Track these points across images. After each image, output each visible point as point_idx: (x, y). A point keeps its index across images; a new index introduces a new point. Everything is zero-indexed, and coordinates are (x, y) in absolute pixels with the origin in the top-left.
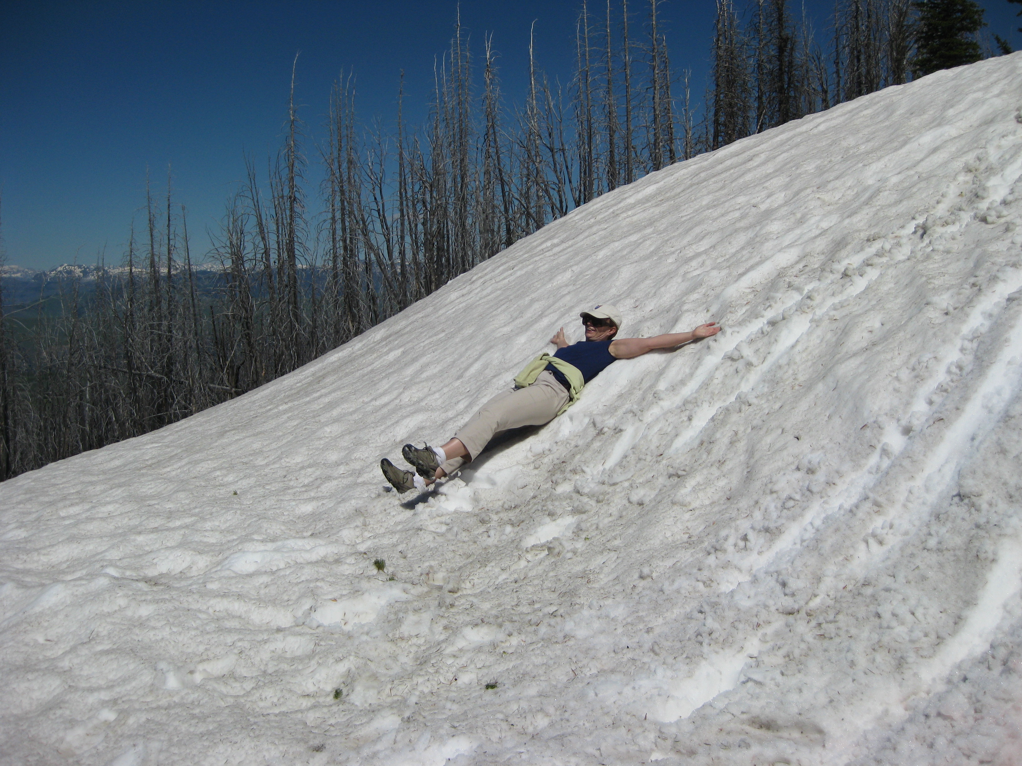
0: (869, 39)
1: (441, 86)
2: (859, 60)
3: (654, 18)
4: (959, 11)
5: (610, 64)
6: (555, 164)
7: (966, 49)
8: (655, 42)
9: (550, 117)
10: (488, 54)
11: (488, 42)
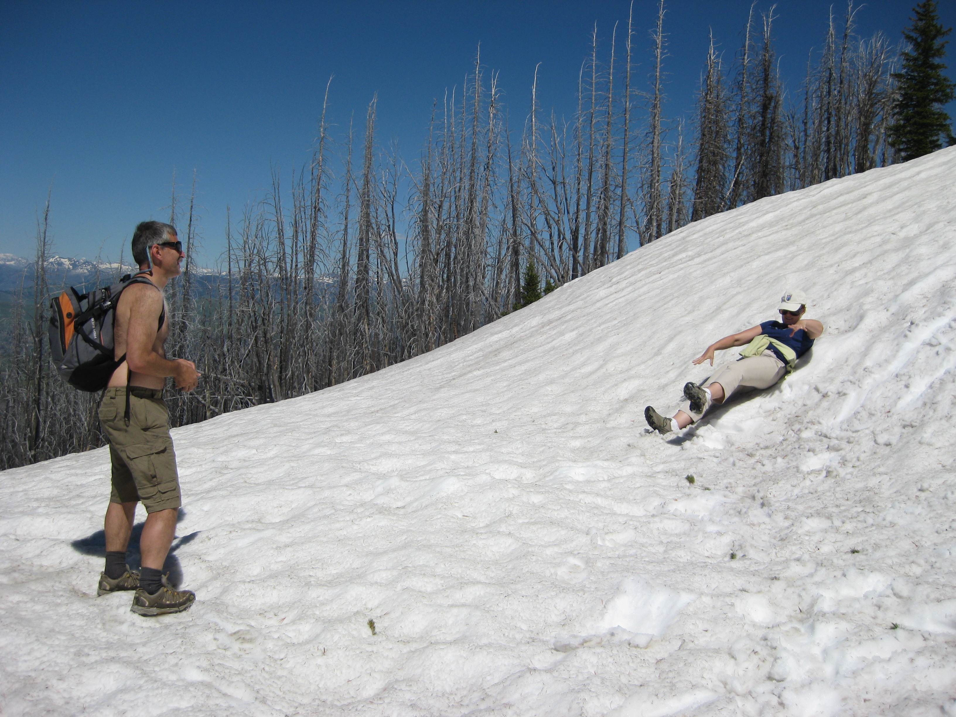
0: (840, 103)
1: (449, 117)
2: (829, 122)
3: (658, 70)
4: (933, 84)
5: (611, 108)
6: (556, 196)
7: (937, 119)
8: (657, 92)
9: (555, 153)
10: (493, 91)
11: (494, 80)
